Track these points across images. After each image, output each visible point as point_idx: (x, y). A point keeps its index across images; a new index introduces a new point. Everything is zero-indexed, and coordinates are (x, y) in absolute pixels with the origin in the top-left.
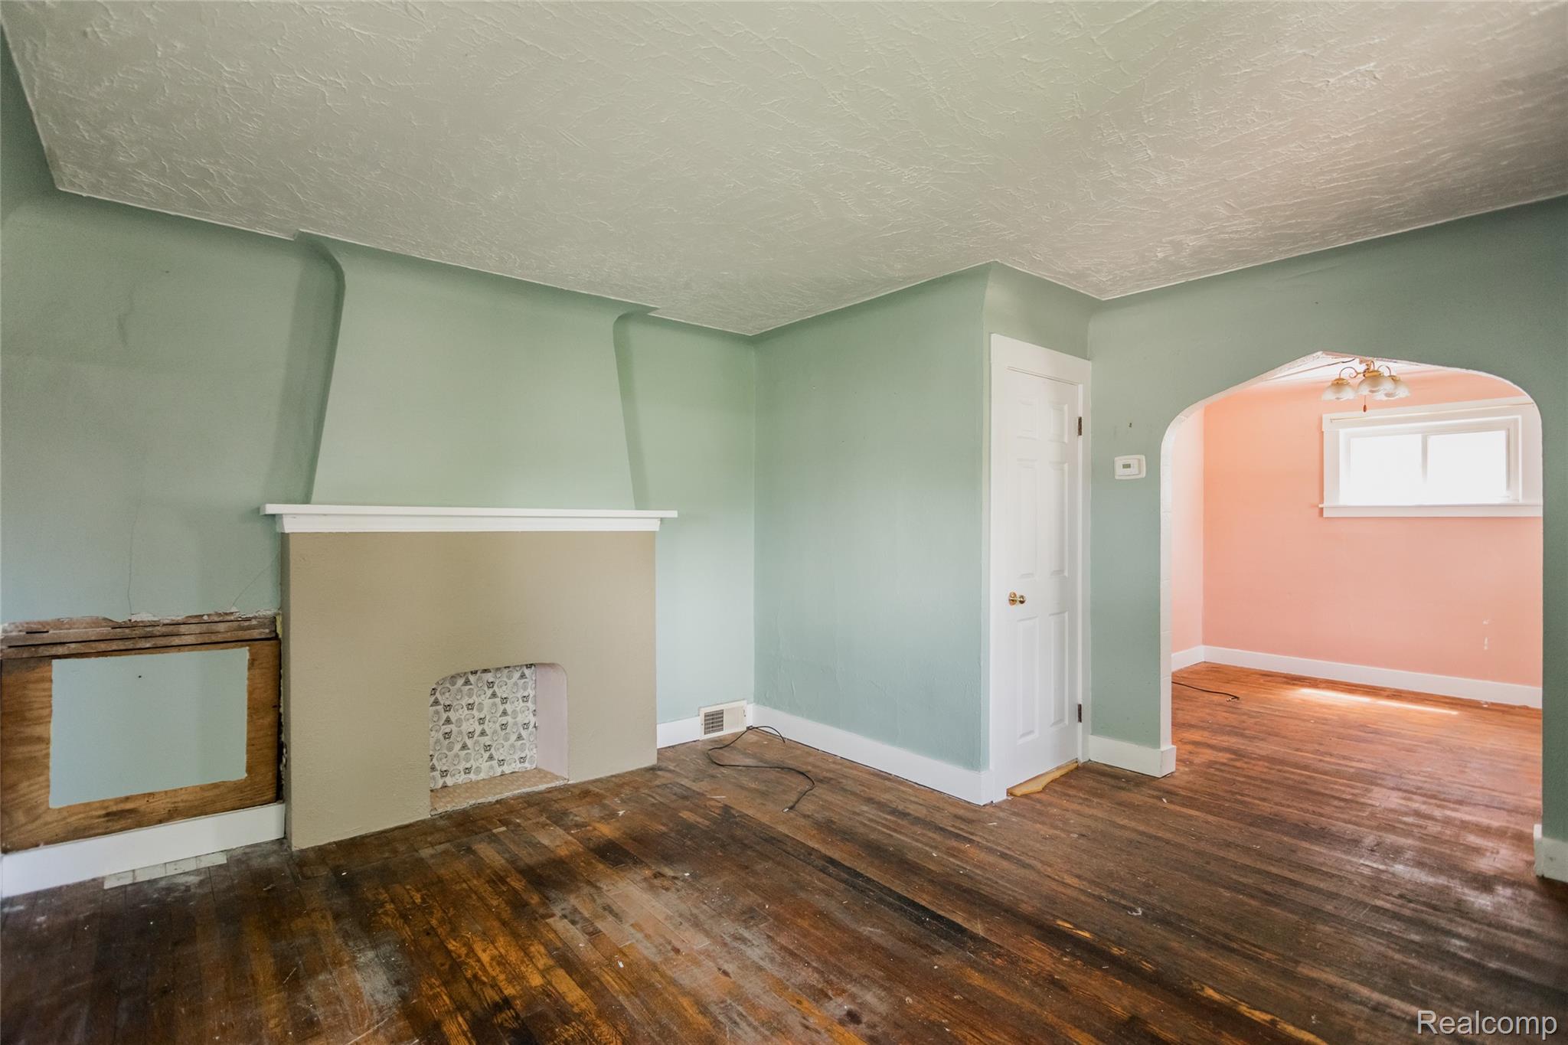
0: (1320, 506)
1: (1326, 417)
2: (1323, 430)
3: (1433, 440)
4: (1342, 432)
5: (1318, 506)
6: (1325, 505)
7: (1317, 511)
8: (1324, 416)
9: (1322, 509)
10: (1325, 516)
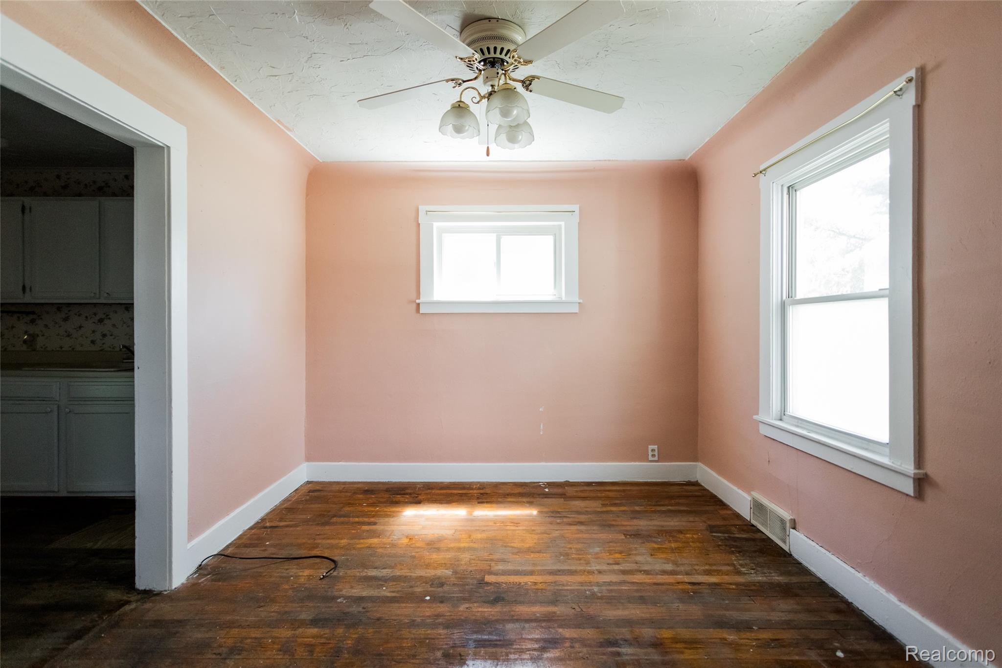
0: (418, 301)
1: (422, 209)
2: (419, 222)
3: (505, 239)
4: (436, 225)
5: (415, 301)
6: (422, 300)
7: (414, 306)
8: (421, 207)
9: (418, 304)
10: (421, 312)
